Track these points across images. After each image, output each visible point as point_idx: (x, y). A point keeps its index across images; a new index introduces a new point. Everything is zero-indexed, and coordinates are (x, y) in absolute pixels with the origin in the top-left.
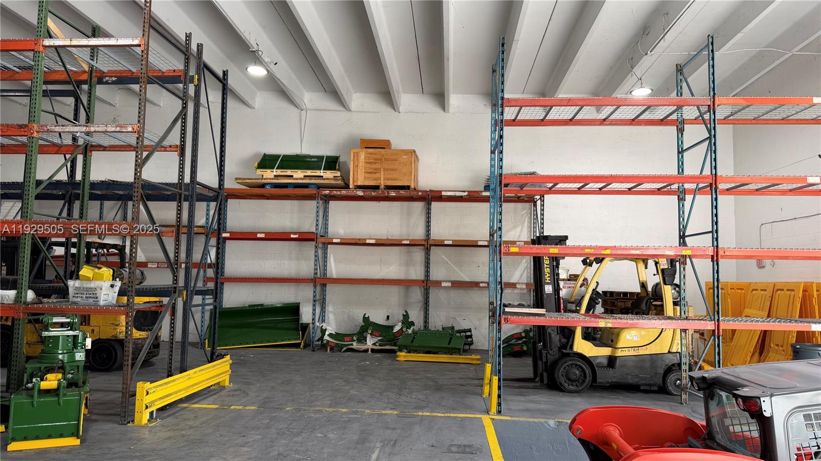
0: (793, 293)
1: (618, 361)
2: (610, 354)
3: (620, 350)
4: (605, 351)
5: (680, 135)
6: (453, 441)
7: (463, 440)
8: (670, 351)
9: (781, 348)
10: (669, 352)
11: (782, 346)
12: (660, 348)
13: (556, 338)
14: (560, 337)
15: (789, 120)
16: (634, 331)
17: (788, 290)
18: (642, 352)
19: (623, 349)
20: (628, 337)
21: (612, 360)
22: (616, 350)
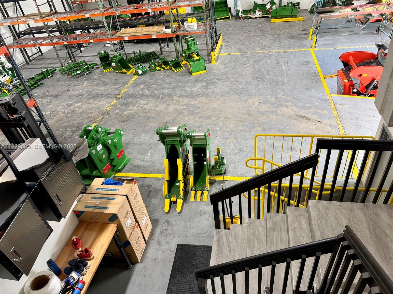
6: (303, 60)
7: (306, 60)
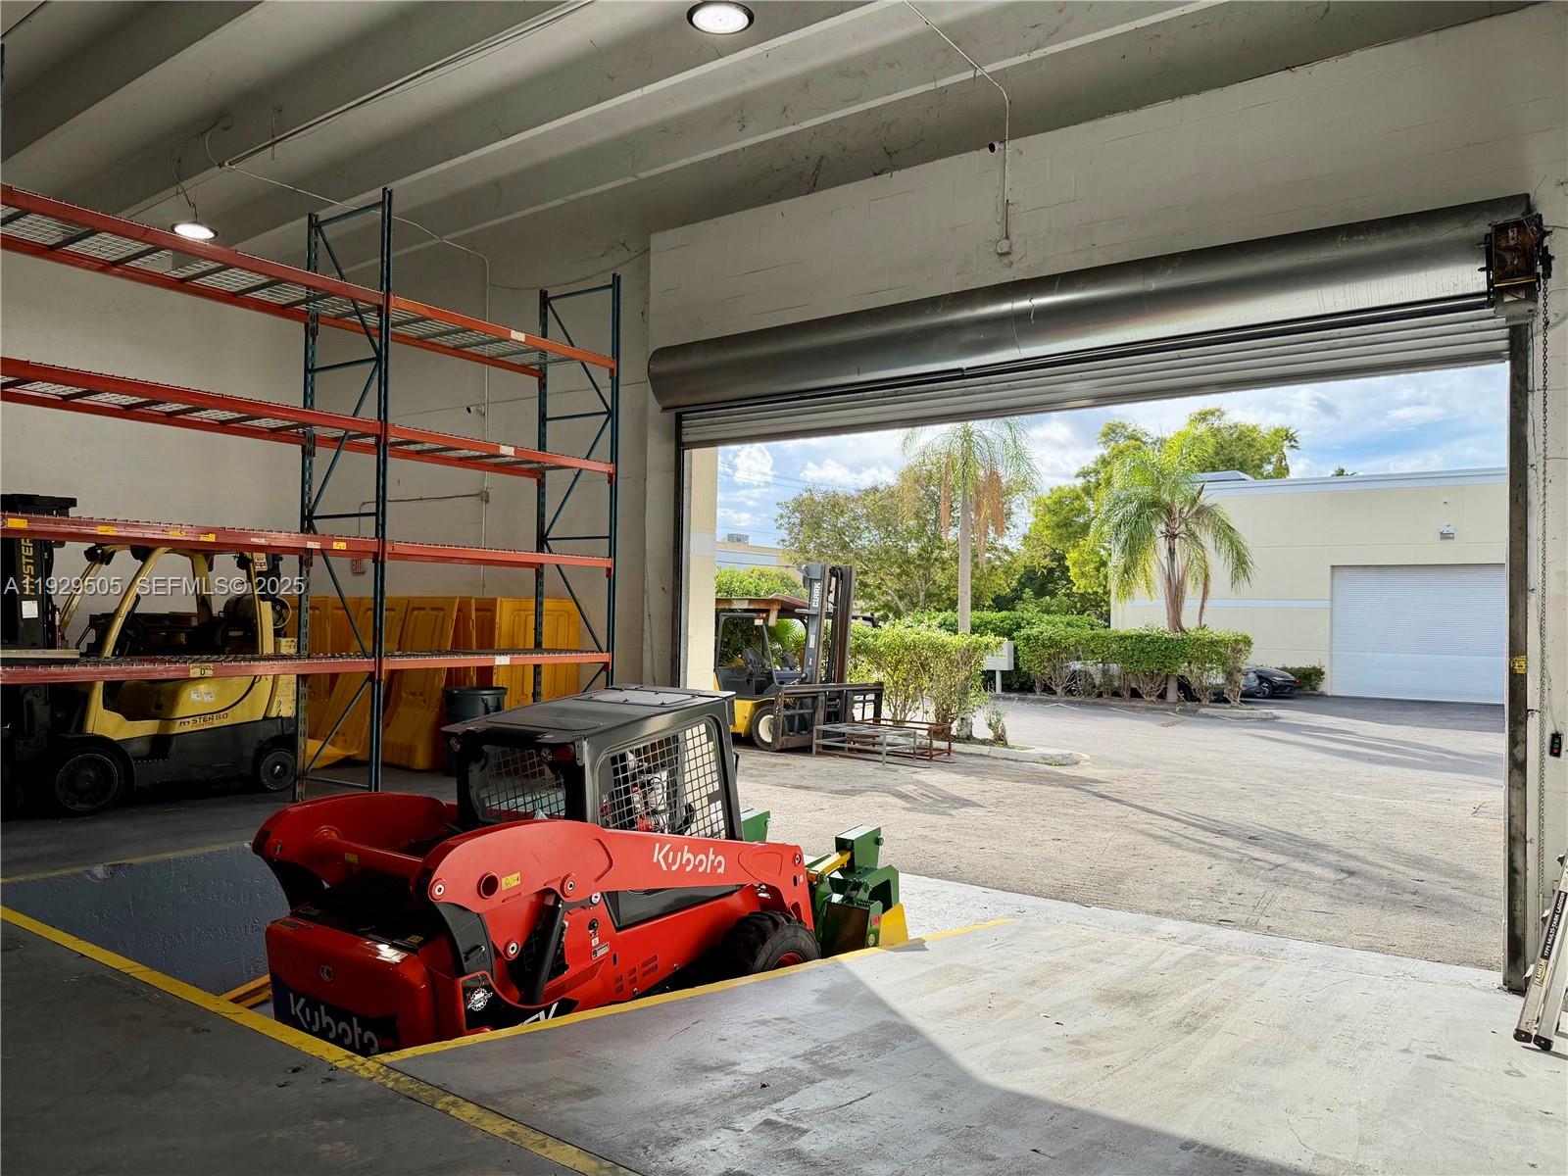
0: (441, 613)
1: (174, 743)
2: (155, 732)
3: (179, 721)
4: (146, 728)
5: (311, 339)
8: (267, 715)
9: (421, 698)
10: (265, 718)
11: (421, 694)
12: (251, 711)
13: (42, 712)
14: (52, 707)
15: (465, 352)
16: (202, 686)
17: (433, 609)
18: (217, 723)
19: (183, 721)
20: (194, 696)
21: (160, 743)
22: (171, 723)
